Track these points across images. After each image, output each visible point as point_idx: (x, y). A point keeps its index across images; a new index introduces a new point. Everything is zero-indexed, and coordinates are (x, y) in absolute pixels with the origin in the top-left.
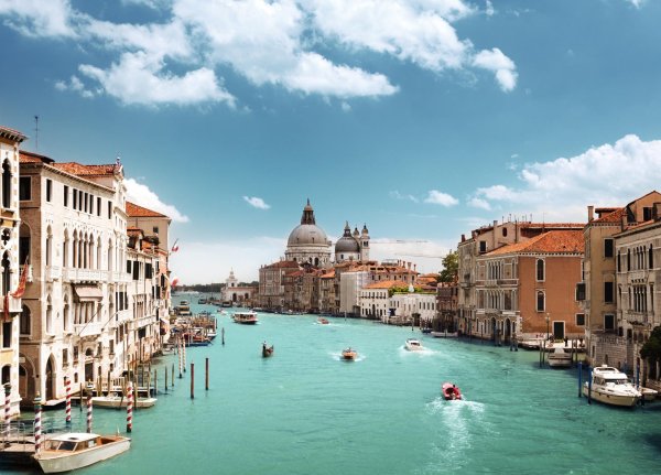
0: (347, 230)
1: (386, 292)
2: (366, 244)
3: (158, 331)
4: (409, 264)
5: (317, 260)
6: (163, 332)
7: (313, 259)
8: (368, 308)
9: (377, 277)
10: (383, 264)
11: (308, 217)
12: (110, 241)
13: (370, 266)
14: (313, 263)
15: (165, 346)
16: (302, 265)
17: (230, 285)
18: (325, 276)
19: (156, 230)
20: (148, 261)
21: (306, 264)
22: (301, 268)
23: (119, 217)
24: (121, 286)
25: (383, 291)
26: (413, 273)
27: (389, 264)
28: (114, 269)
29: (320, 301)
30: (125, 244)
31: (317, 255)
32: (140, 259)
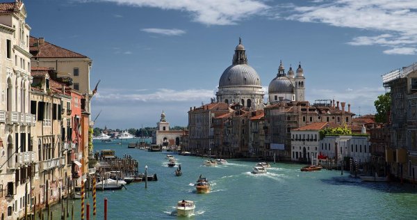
0: (281, 69)
1: (317, 133)
2: (301, 84)
3: (70, 174)
4: (343, 104)
5: (249, 101)
6: (75, 176)
7: (246, 100)
8: (299, 151)
9: (308, 118)
10: (315, 105)
11: (239, 58)
12: (9, 80)
13: (300, 107)
14: (246, 104)
15: (77, 190)
16: (232, 107)
17: (161, 129)
18: (255, 118)
19: (76, 72)
20: (57, 102)
21: (238, 105)
22: (231, 110)
23: (20, 55)
24: (23, 127)
25: (314, 133)
26: (346, 113)
27: (321, 105)
28: (13, 109)
29: (250, 144)
30: (27, 83)
31: (249, 97)
32: (46, 100)
